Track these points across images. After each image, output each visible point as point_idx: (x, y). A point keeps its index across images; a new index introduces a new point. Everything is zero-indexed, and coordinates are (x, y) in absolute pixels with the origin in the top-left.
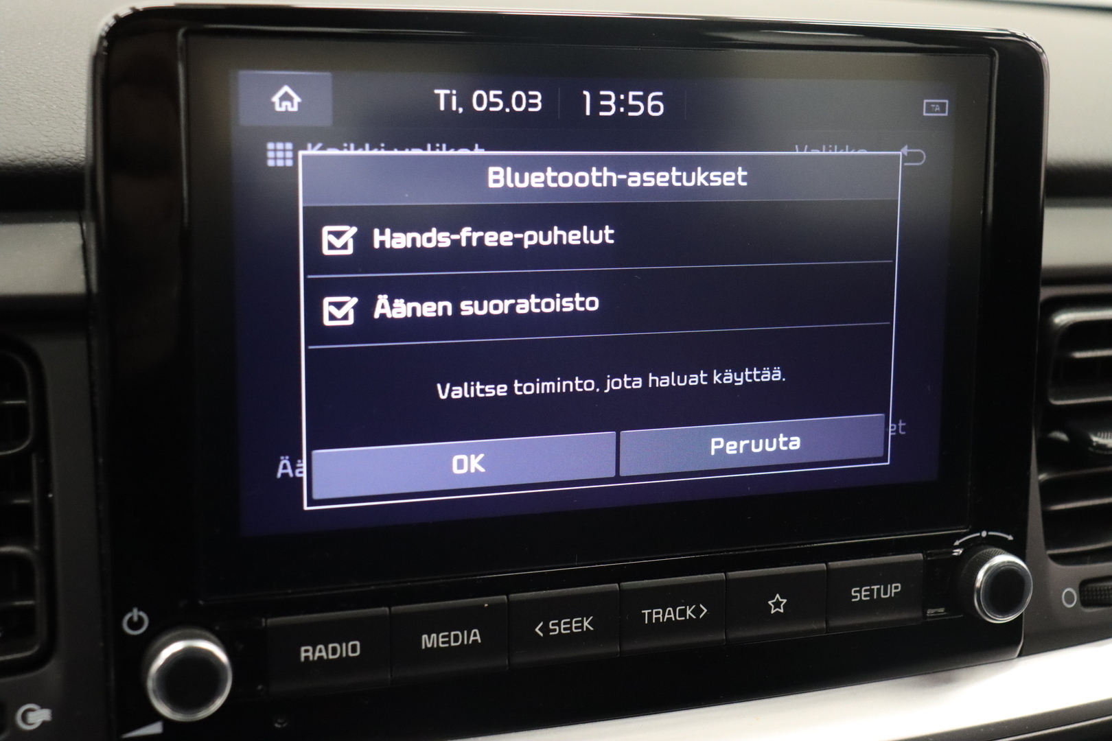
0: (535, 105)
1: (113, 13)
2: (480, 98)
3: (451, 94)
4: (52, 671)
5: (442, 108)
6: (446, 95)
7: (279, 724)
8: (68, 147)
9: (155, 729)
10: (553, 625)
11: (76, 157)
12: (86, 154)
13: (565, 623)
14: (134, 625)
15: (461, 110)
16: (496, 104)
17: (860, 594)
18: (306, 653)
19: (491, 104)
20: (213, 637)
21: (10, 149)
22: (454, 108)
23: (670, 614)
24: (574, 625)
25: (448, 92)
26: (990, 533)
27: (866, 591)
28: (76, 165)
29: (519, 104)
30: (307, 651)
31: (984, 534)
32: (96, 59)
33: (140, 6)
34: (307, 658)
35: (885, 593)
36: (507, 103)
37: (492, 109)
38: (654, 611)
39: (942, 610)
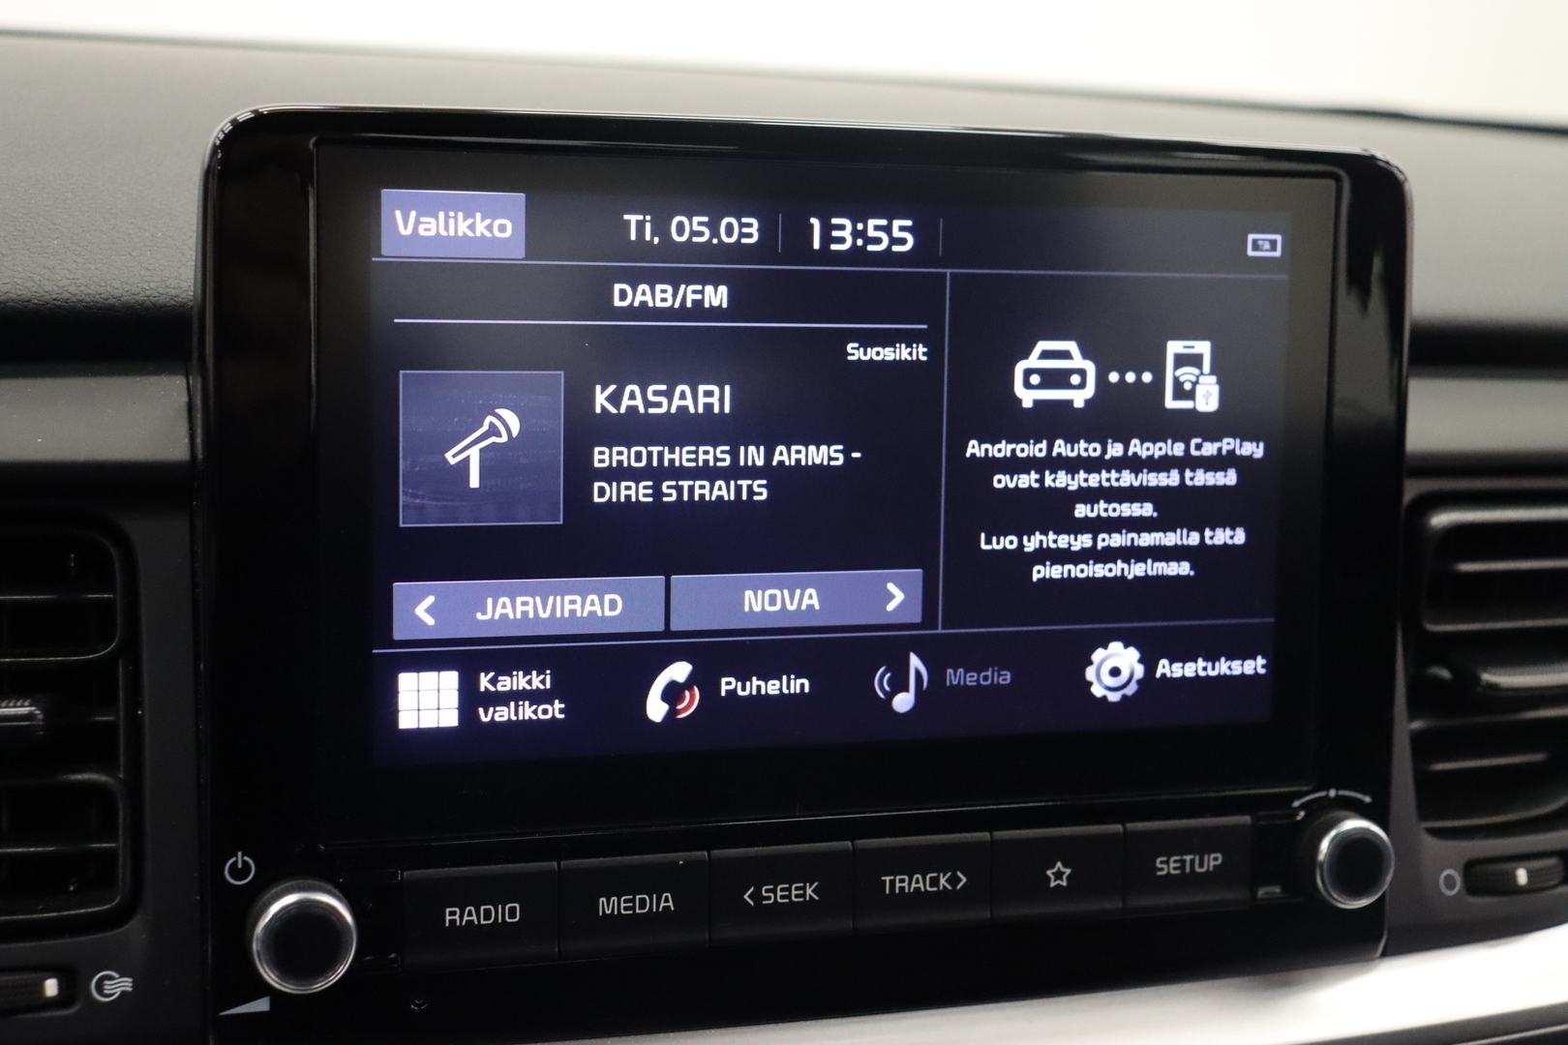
0: (750, 235)
1: (232, 117)
2: (681, 226)
3: (644, 221)
4: (135, 930)
5: (633, 237)
6: (638, 222)
7: (416, 1005)
8: (173, 283)
9: (262, 1005)
10: (767, 891)
11: (184, 295)
12: (195, 292)
13: (782, 890)
14: (238, 873)
15: (656, 240)
16: (701, 234)
17: (1167, 866)
18: (452, 916)
19: (694, 233)
20: (335, 891)
21: (103, 284)
22: (648, 237)
23: (919, 883)
24: (794, 892)
25: (641, 217)
26: (1341, 793)
27: (1175, 861)
28: (183, 306)
29: (729, 233)
30: (453, 913)
31: (1332, 793)
32: (208, 173)
33: (265, 107)
34: (453, 922)
35: (1201, 865)
36: (715, 233)
37: (695, 239)
38: (898, 878)
39: (1277, 890)
